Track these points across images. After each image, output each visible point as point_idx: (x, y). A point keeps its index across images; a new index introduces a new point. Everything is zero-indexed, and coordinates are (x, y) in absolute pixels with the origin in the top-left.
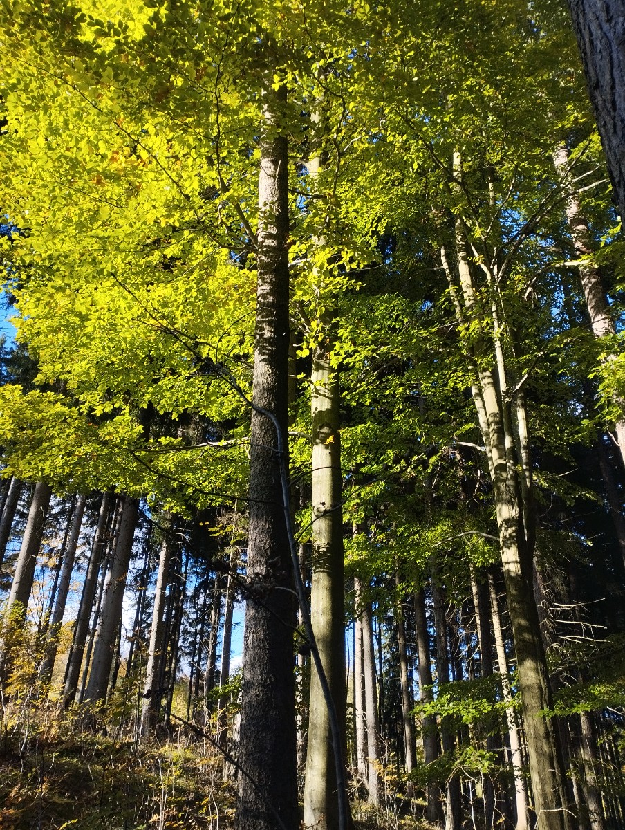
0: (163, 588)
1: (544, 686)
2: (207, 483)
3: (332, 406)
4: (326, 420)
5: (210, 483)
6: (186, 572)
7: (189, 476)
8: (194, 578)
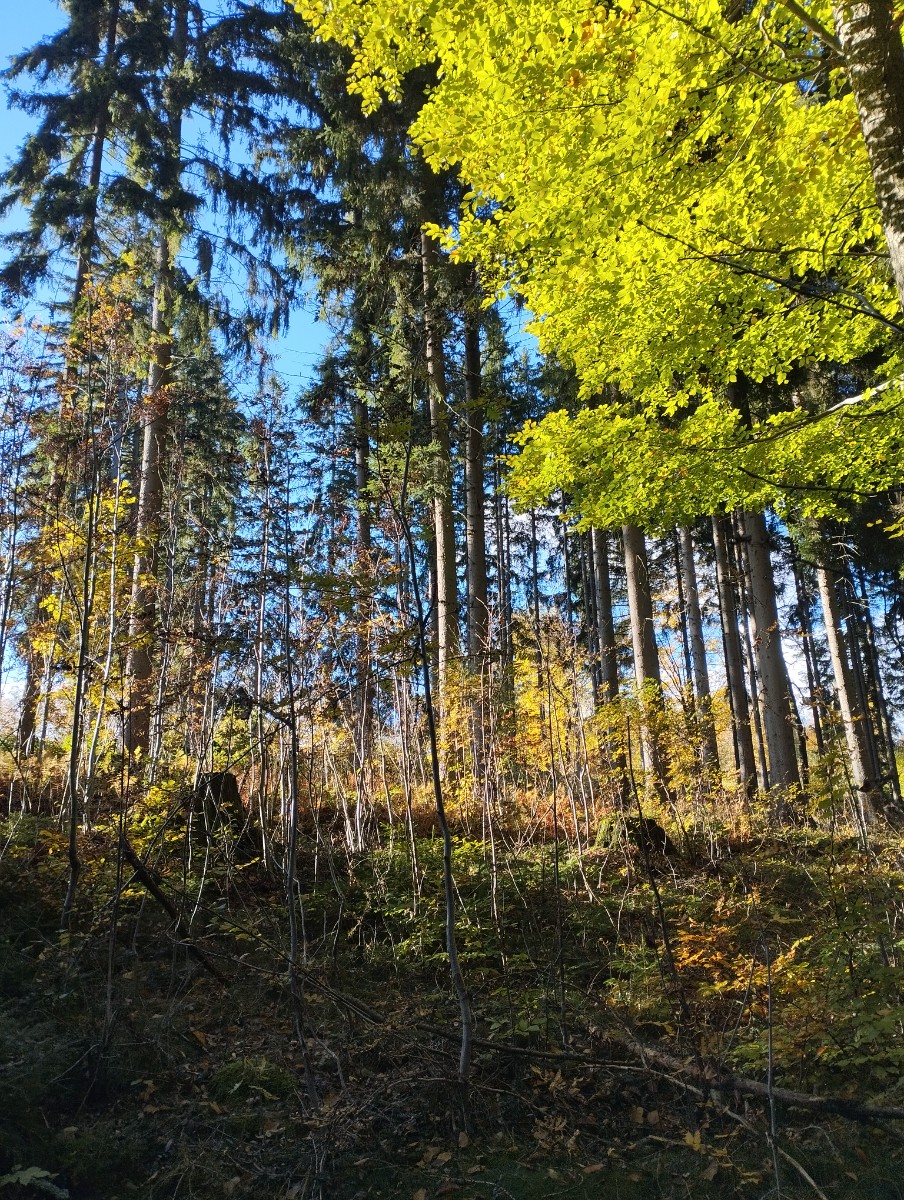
0: (836, 625)
2: (860, 461)
5: (865, 459)
6: (865, 596)
7: (829, 459)
8: (879, 600)
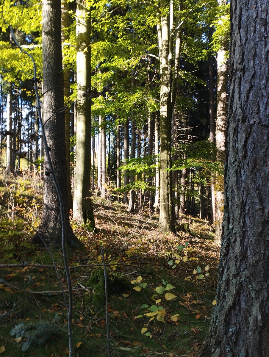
0: (11, 114)
1: (169, 160)
3: (87, 31)
4: (84, 38)
6: (21, 108)
8: (26, 110)
